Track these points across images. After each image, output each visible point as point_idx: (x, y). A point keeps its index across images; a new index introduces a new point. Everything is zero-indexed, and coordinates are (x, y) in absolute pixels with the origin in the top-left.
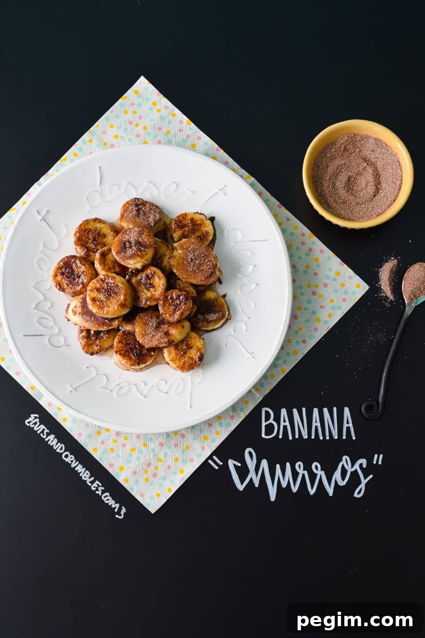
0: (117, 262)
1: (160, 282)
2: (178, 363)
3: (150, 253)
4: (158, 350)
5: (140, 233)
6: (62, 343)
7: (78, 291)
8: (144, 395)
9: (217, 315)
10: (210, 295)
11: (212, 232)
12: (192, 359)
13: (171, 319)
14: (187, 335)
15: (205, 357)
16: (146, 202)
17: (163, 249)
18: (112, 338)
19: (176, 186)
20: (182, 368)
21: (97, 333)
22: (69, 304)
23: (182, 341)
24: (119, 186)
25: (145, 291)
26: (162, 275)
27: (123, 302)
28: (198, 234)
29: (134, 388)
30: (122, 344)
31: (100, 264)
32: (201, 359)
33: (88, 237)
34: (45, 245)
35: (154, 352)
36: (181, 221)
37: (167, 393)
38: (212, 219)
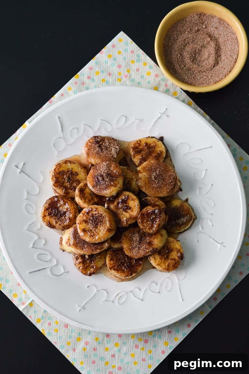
0: (94, 194)
1: (134, 203)
2: (163, 266)
3: (120, 181)
4: (145, 259)
5: (109, 166)
6: (62, 271)
7: (67, 226)
8: (141, 299)
9: (186, 218)
10: (176, 203)
11: (164, 151)
12: (174, 260)
13: (151, 231)
14: (167, 241)
15: (185, 255)
16: (104, 138)
17: (130, 174)
18: (104, 258)
19: (125, 118)
20: (168, 269)
21: (91, 257)
22: (61, 238)
23: (163, 248)
24: (78, 129)
25: (124, 213)
26: (135, 197)
27: (109, 227)
28: (154, 155)
29: (131, 294)
30: (114, 261)
31: (81, 199)
32: (182, 257)
33: (63, 178)
34: (28, 193)
35: (142, 261)
36: (138, 148)
37: (159, 292)
38: (161, 139)
